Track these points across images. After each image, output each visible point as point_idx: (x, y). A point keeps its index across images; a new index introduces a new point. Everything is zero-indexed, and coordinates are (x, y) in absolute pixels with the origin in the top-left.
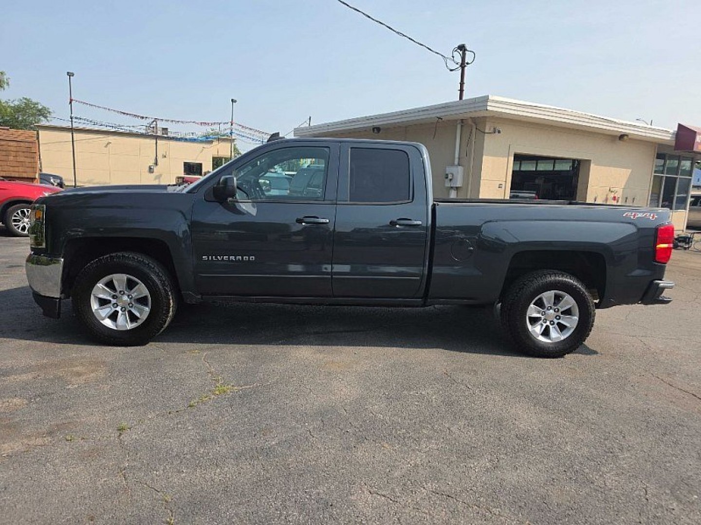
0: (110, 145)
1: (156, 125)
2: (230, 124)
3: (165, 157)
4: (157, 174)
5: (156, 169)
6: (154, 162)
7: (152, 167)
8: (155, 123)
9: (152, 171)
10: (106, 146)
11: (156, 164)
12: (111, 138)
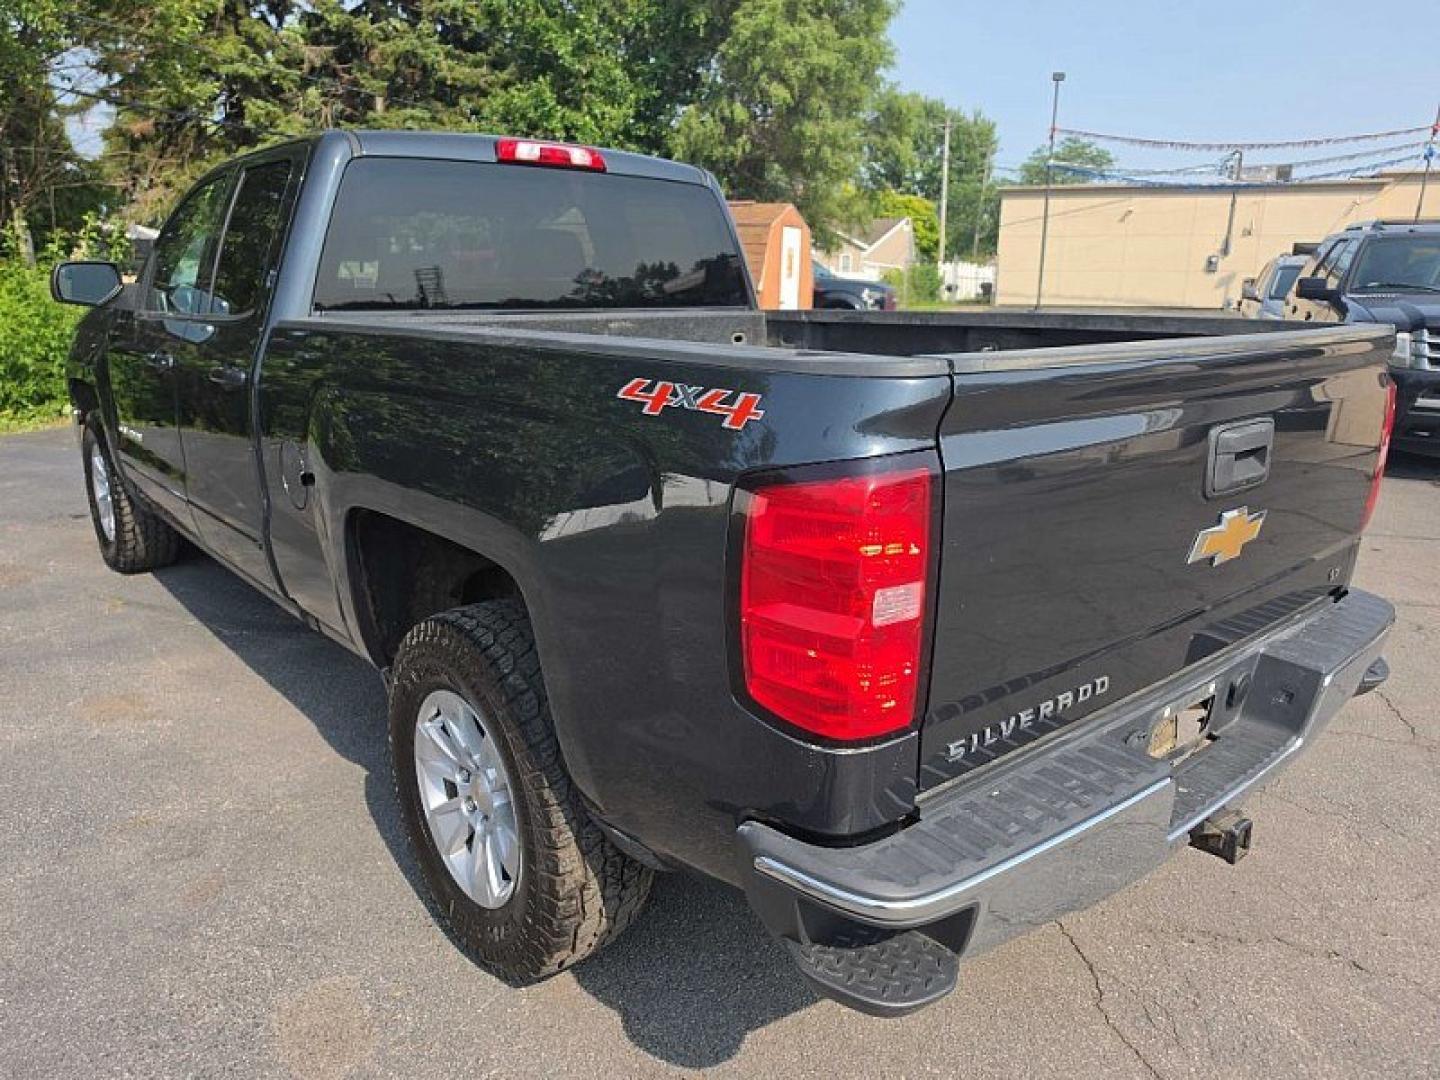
0: (1131, 216)
1: (1240, 160)
2: (1431, 131)
3: (1250, 233)
4: (1224, 274)
5: (1223, 264)
6: (1219, 246)
7: (1214, 260)
8: (1237, 156)
9: (1212, 268)
10: (1122, 220)
11: (1225, 251)
12: (1137, 203)
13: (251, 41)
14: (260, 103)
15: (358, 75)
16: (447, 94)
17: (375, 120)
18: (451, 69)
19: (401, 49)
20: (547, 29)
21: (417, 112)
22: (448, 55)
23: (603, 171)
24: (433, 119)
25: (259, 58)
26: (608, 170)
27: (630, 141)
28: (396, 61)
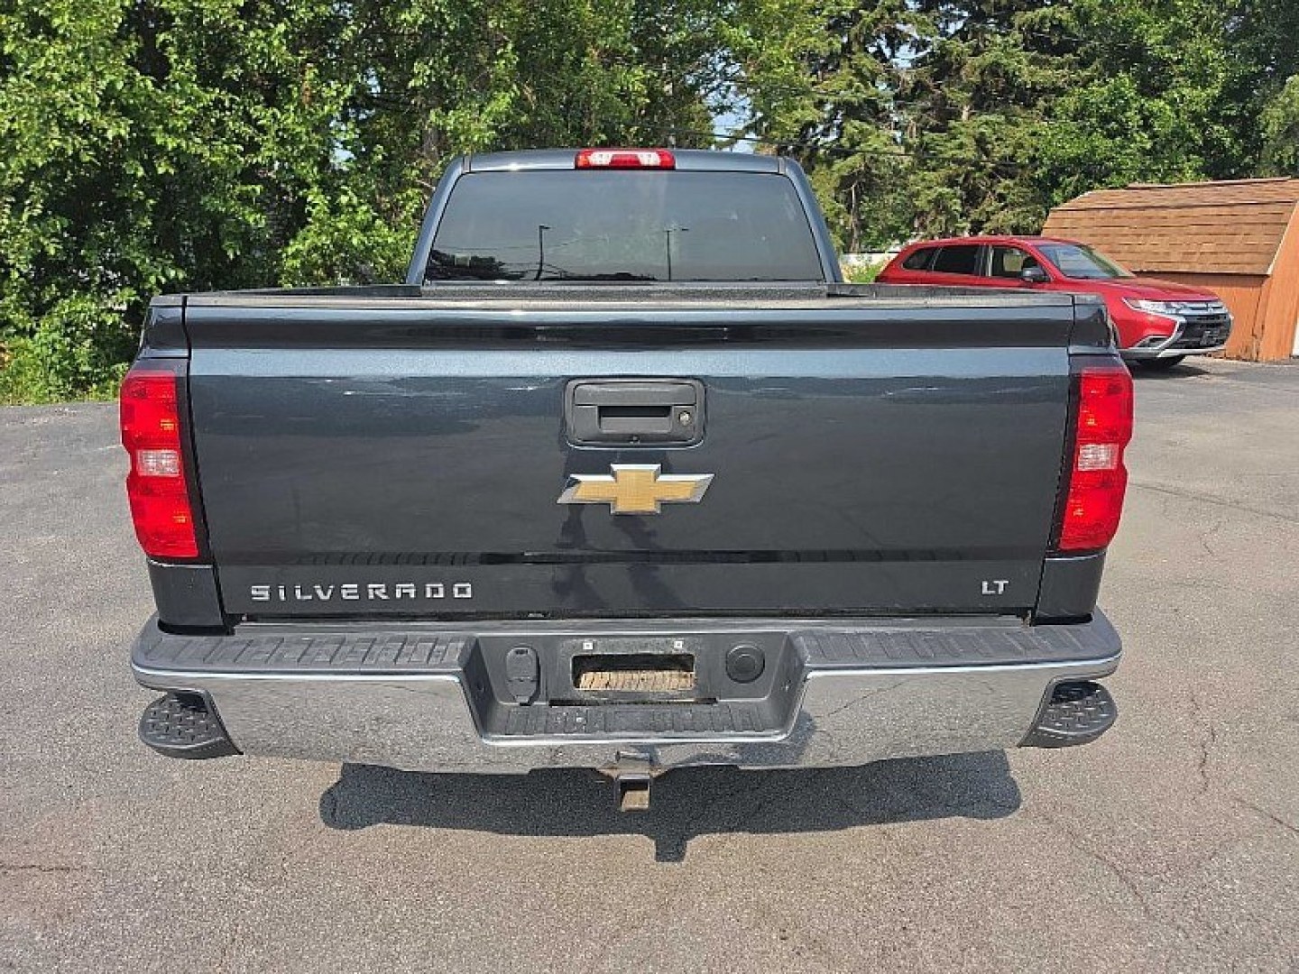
13: (859, 74)
14: (857, 123)
15: (946, 90)
16: (1028, 97)
17: (955, 128)
18: (1032, 74)
19: (987, 62)
20: (1139, 21)
21: (993, 118)
22: (1033, 61)
23: (672, 168)
24: (1009, 121)
25: (862, 86)
26: (677, 167)
27: (1216, 123)
28: (982, 73)
